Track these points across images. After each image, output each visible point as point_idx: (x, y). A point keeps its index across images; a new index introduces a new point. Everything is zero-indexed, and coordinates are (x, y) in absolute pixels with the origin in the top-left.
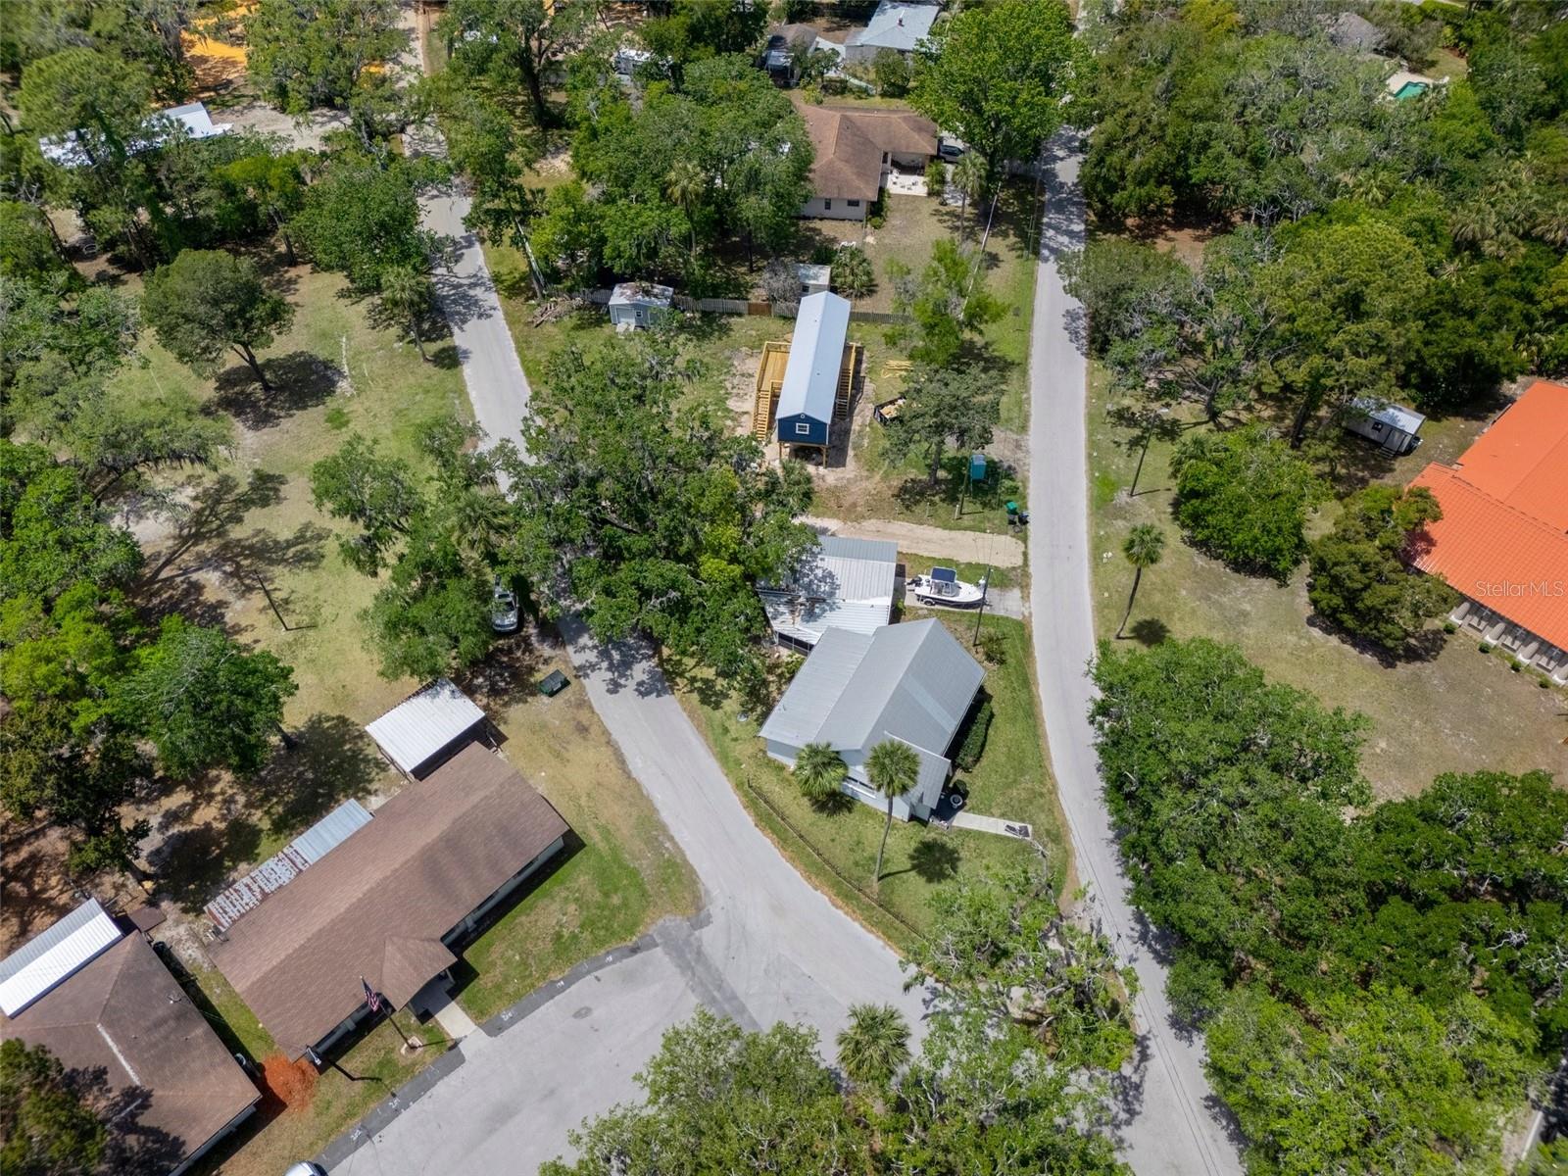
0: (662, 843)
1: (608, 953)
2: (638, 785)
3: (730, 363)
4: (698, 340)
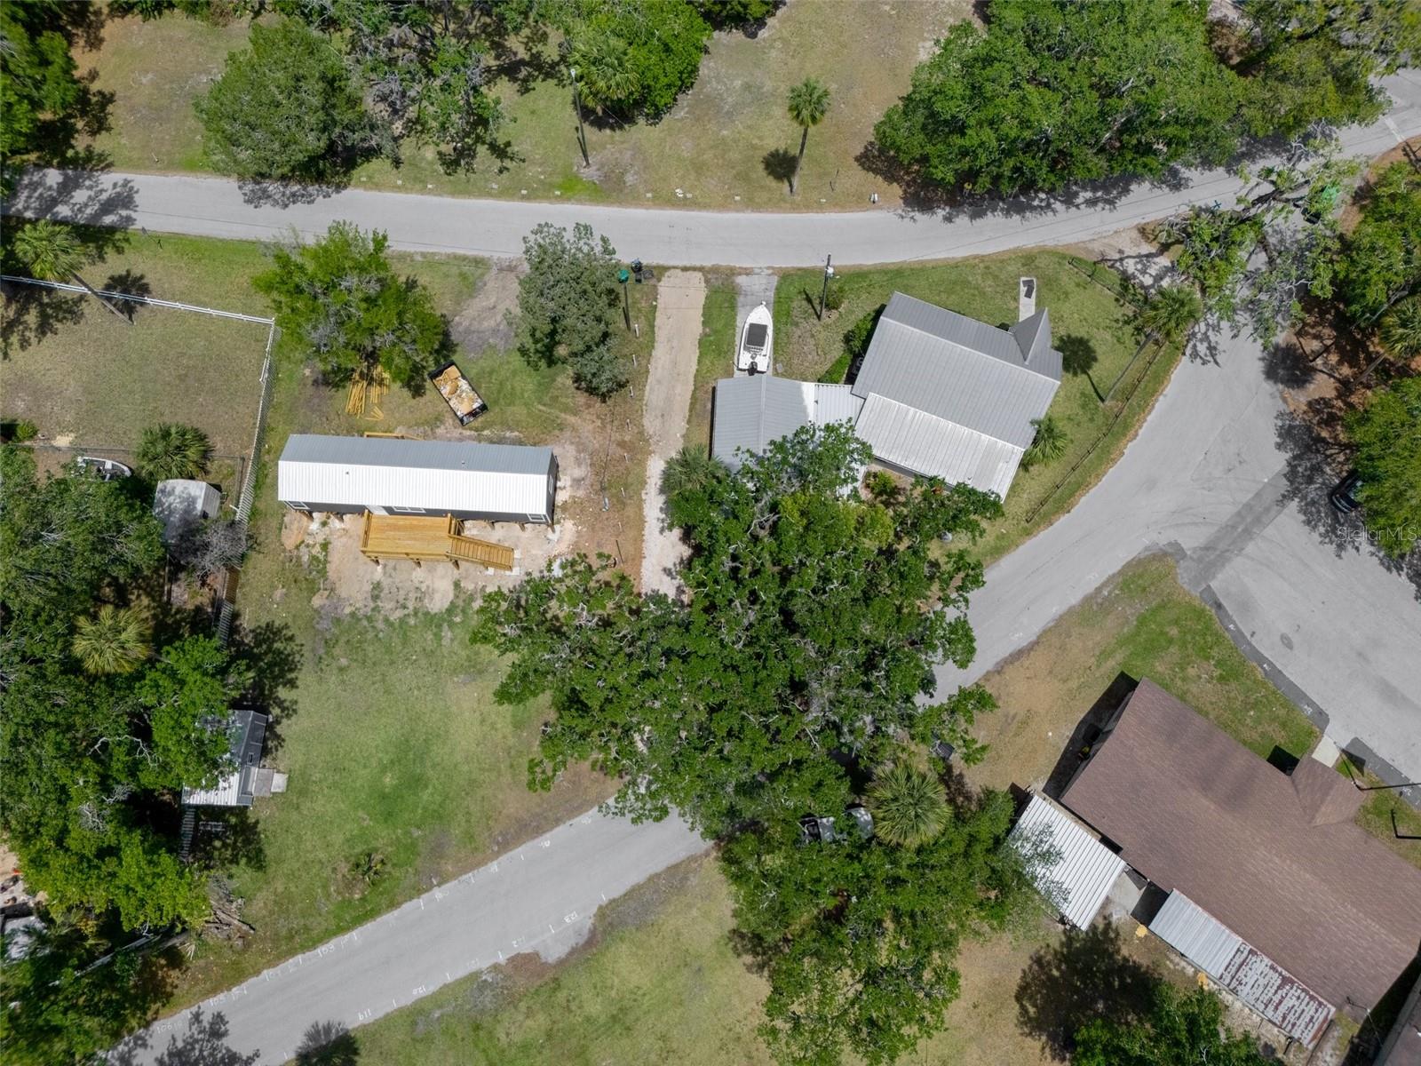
0: (1105, 599)
1: (1227, 629)
2: (1045, 632)
3: (348, 619)
4: (291, 670)
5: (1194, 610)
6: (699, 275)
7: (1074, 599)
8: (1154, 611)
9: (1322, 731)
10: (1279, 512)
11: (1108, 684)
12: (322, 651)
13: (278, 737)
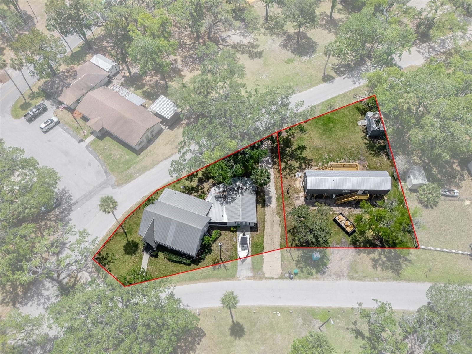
0: (138, 173)
1: (105, 167)
2: (157, 164)
3: (356, 159)
4: (367, 147)
5: (113, 171)
6: (267, 276)
7: (147, 173)
8: (125, 170)
9: (88, 144)
10: (78, 199)
11: (143, 153)
12: (360, 152)
13: (364, 132)
